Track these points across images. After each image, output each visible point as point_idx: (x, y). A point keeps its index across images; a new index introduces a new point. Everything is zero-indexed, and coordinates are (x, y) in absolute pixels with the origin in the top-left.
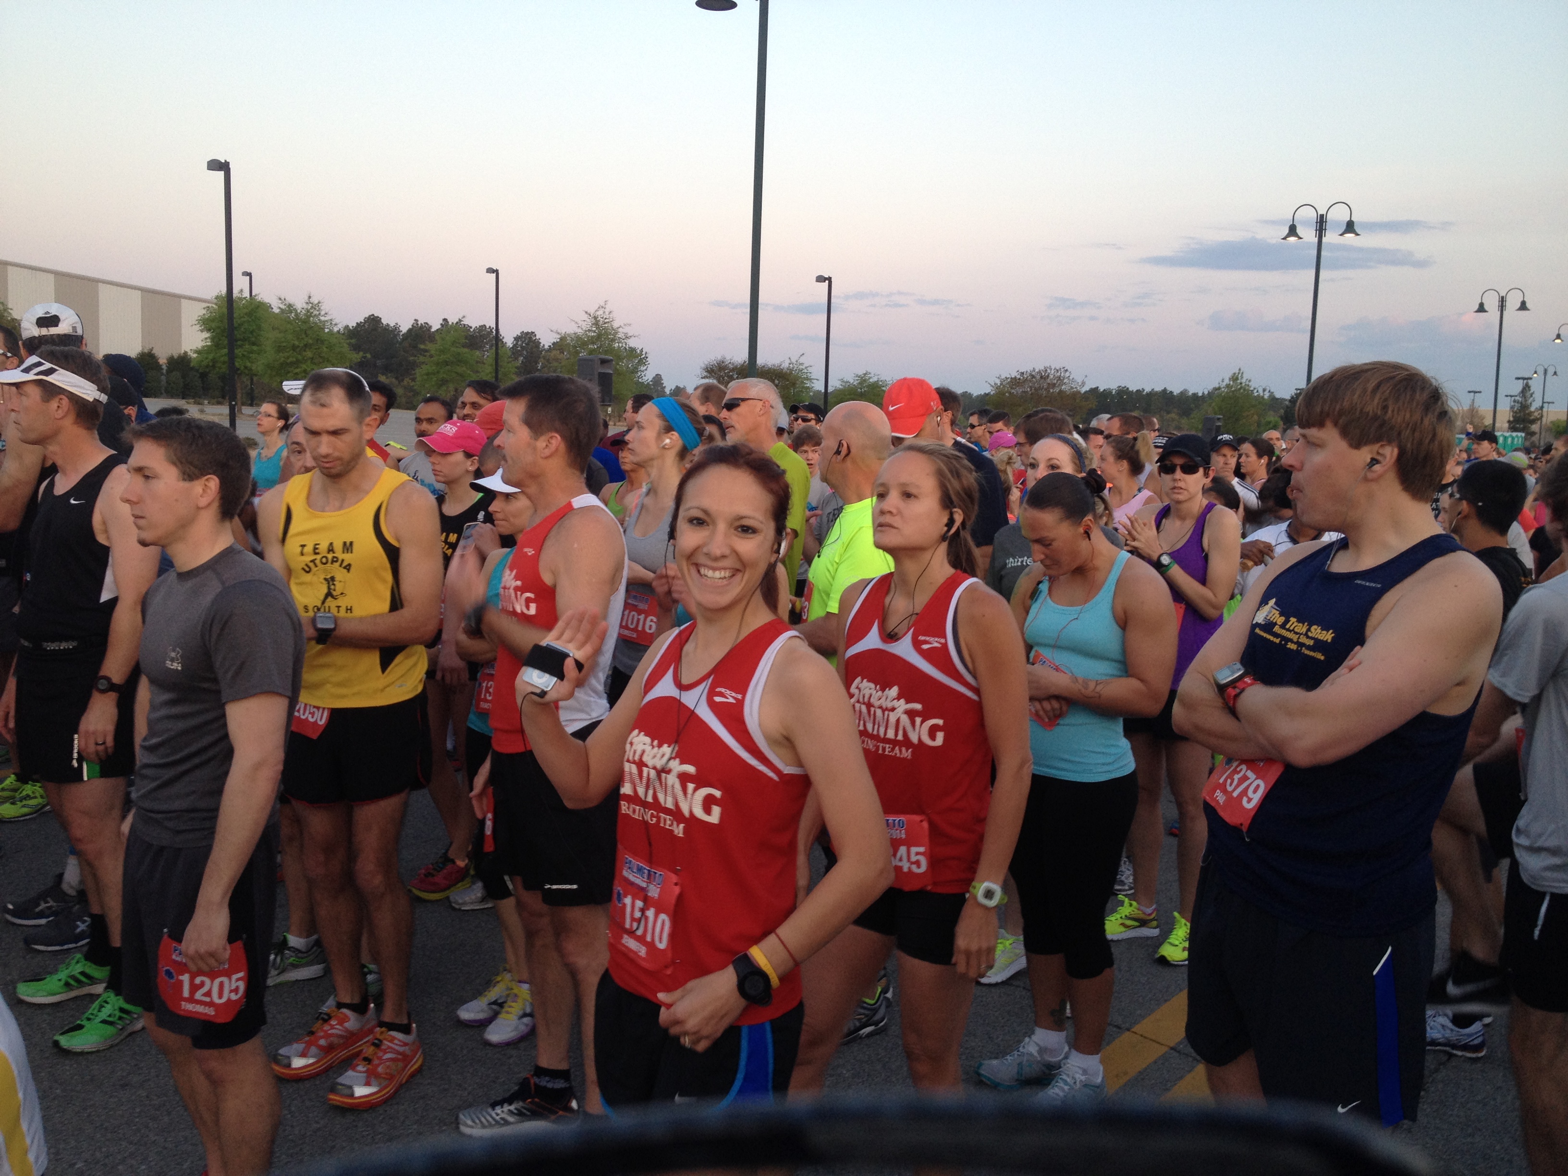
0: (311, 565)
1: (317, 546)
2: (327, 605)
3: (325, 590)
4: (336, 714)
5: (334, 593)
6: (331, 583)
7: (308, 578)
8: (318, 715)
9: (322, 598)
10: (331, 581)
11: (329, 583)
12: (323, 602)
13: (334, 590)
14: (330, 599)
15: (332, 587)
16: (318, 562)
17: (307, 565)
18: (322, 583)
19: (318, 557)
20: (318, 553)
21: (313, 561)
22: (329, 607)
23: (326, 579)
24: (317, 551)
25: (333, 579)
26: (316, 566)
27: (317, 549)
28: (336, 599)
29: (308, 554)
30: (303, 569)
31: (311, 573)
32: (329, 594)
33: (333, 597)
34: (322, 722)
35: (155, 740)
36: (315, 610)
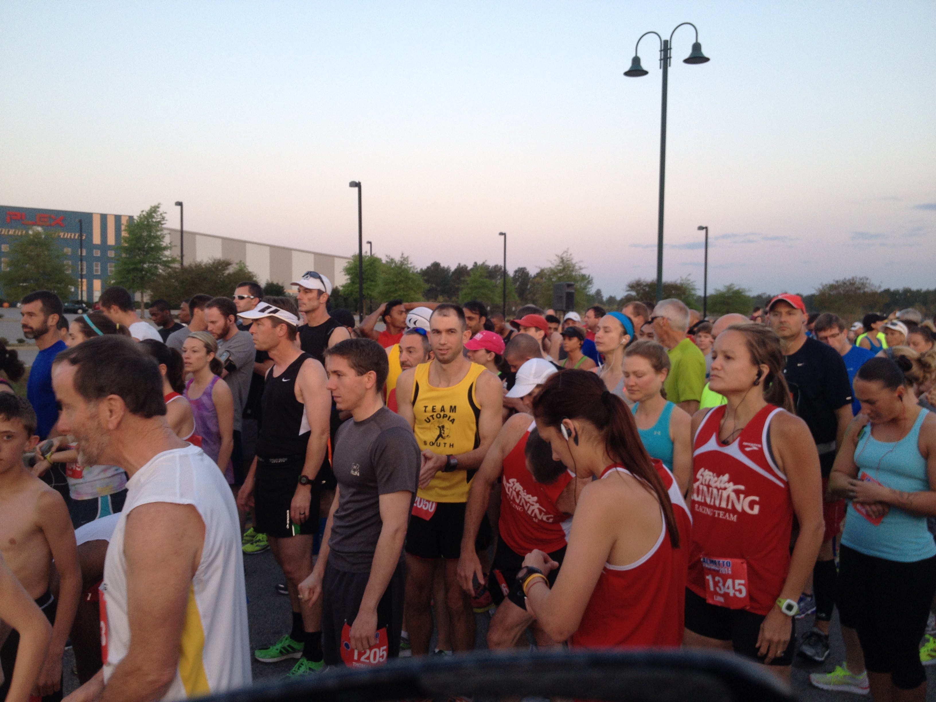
0: (431, 418)
1: (434, 408)
2: (438, 441)
3: (438, 433)
4: (440, 506)
5: (443, 435)
6: (442, 429)
7: (428, 425)
8: (429, 506)
9: (436, 437)
10: (442, 428)
11: (440, 429)
12: (437, 440)
13: (444, 433)
14: (440, 438)
15: (442, 432)
16: (435, 417)
17: (428, 418)
18: (436, 429)
19: (435, 414)
20: (435, 412)
21: (432, 416)
22: (440, 444)
23: (439, 427)
24: (434, 410)
25: (443, 427)
26: (433, 419)
27: (435, 409)
28: (444, 439)
29: (429, 412)
30: (425, 420)
31: (430, 423)
32: (440, 436)
33: (442, 437)
34: (432, 510)
35: (343, 513)
36: (431, 444)
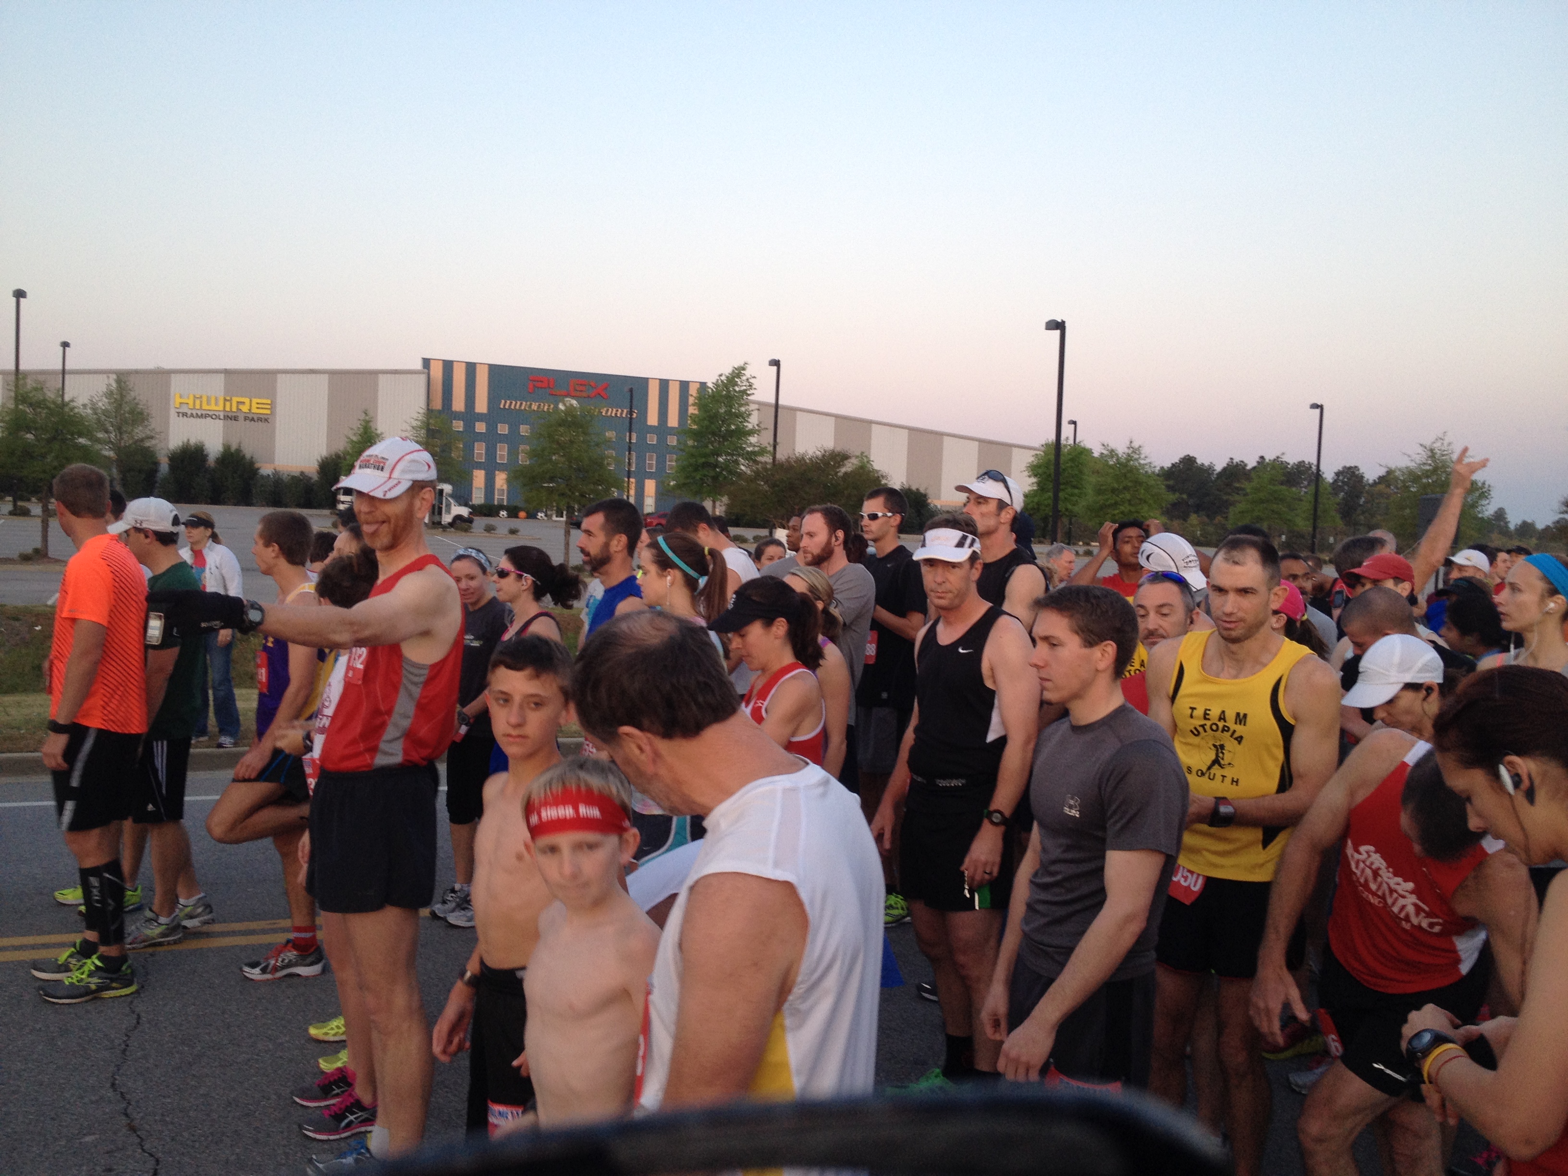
2: (1213, 771)
4: (1210, 882)
5: (1222, 762)
6: (1220, 750)
10: (1220, 748)
11: (1217, 750)
12: (1209, 768)
13: (1223, 759)
14: (1216, 766)
15: (1221, 755)
18: (1210, 749)
23: (1215, 746)
25: (1222, 747)
31: (1200, 737)
32: (1216, 762)
33: (1220, 765)
35: (1048, 880)
36: (1199, 773)
